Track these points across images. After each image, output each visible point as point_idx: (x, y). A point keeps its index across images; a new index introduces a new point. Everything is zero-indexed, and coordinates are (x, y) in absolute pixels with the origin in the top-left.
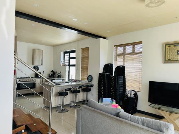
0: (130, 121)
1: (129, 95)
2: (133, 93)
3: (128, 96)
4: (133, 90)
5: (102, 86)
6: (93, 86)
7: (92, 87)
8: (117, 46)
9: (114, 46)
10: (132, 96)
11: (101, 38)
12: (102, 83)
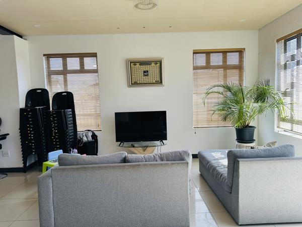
0: (146, 161)
1: (85, 139)
2: (90, 134)
3: (84, 141)
4: (89, 131)
5: (30, 133)
6: (8, 137)
7: (5, 138)
8: (49, 56)
9: (44, 55)
10: (90, 139)
11: (15, 36)
12: (29, 127)
